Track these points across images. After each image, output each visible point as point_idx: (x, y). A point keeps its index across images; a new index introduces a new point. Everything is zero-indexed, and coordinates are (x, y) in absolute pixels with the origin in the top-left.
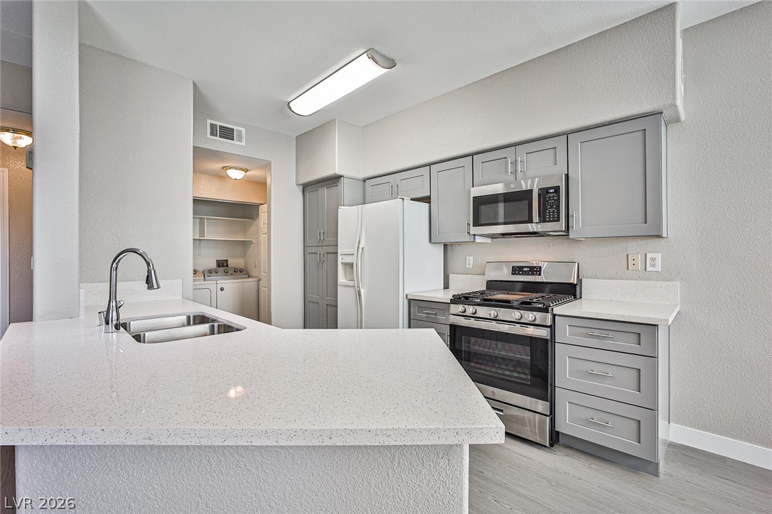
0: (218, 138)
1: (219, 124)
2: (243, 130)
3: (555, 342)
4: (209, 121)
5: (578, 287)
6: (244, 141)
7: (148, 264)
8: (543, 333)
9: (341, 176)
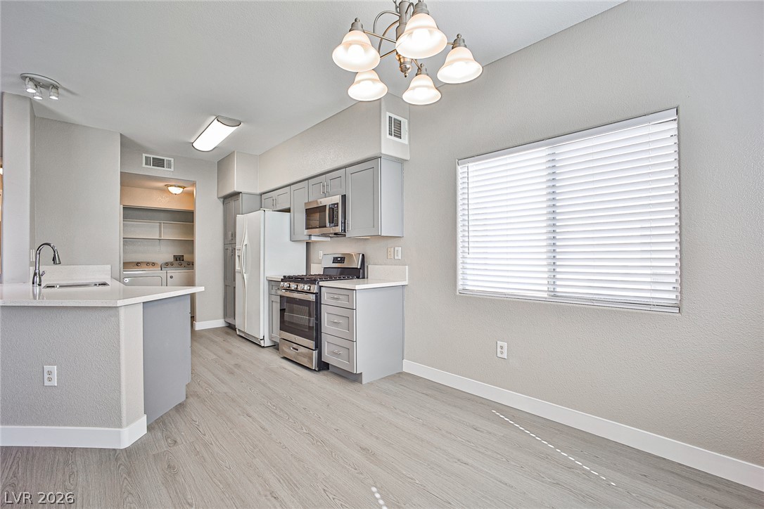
0: (152, 167)
1: (152, 156)
2: (172, 160)
3: (321, 304)
4: (144, 155)
5: (361, 271)
6: (172, 168)
7: (55, 252)
8: (312, 298)
9: (239, 193)
